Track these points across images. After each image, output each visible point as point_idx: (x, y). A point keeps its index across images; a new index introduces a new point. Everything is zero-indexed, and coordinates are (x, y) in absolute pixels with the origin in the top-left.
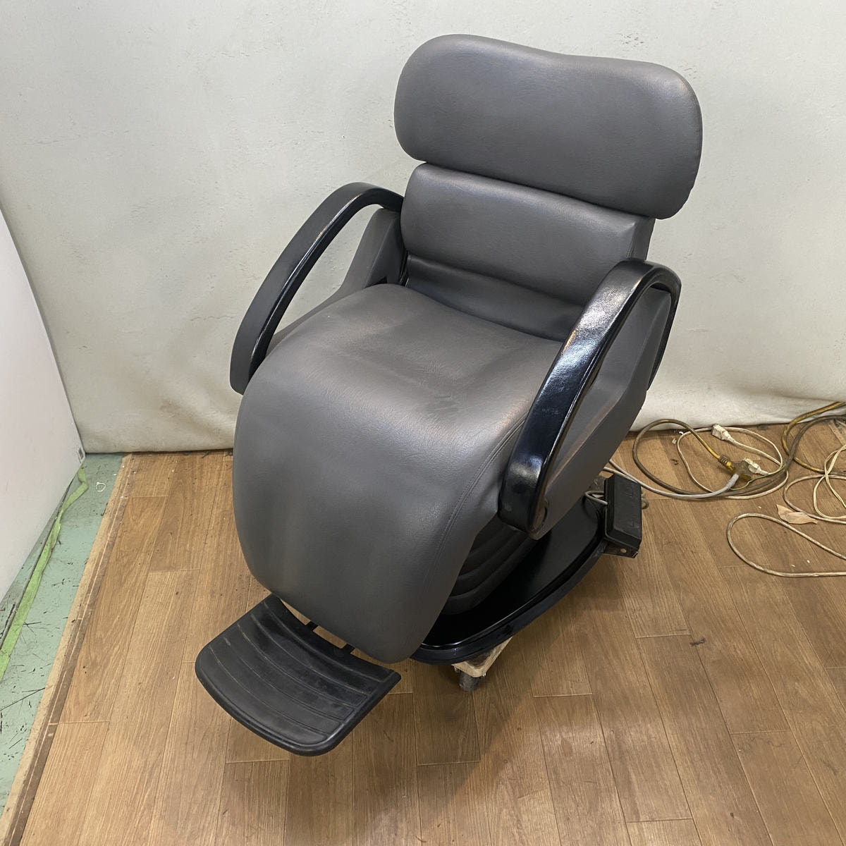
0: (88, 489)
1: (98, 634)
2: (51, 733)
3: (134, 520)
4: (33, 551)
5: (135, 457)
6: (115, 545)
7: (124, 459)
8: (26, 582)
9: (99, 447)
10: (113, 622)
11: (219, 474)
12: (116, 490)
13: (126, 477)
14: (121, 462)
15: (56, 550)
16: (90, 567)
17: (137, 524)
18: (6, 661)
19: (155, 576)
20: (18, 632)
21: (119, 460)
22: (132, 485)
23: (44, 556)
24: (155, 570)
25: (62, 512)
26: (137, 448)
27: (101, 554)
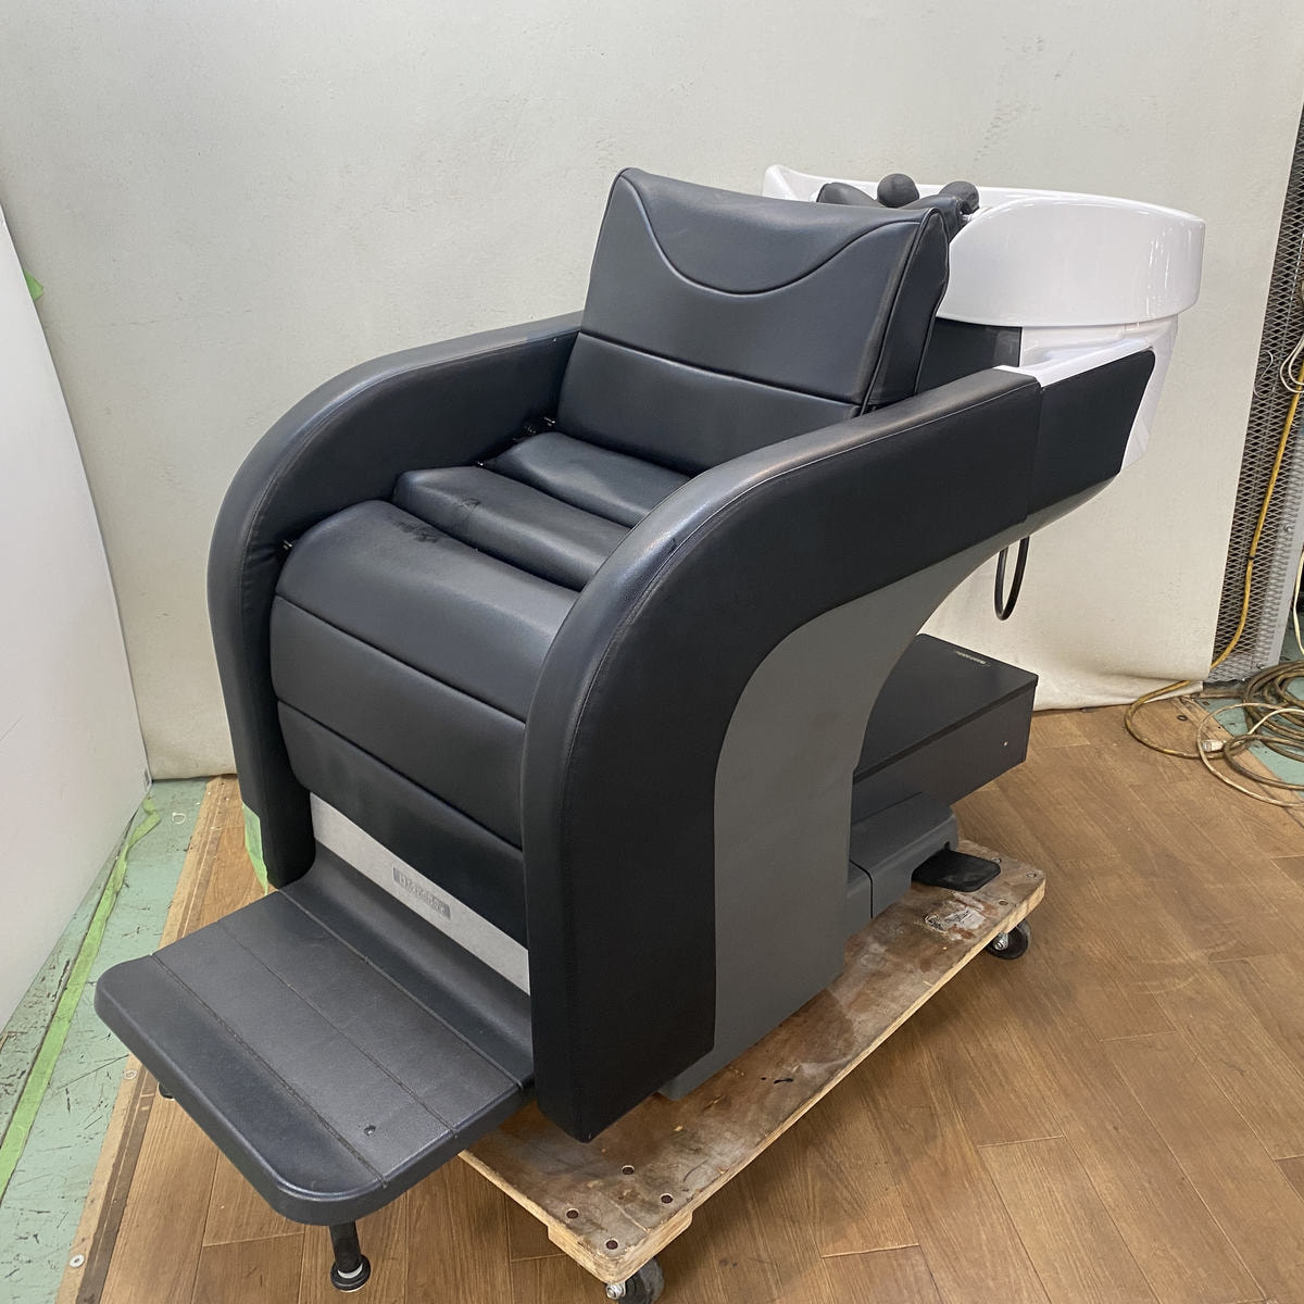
0: (160, 821)
2: (146, 1105)
3: (234, 853)
4: (89, 896)
5: (225, 781)
6: (211, 883)
8: (84, 934)
12: (202, 821)
13: (216, 805)
14: (205, 787)
15: (122, 894)
16: (176, 911)
17: (239, 857)
18: (67, 1026)
20: (80, 991)
21: (201, 786)
22: (225, 812)
23: (106, 904)
25: (125, 849)
26: (229, 768)
27: (190, 895)
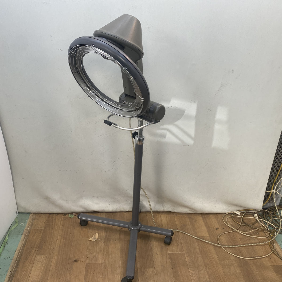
0: (18, 225)
1: (18, 277)
5: (34, 215)
6: (26, 245)
7: (30, 215)
9: (22, 211)
10: (23, 273)
11: (61, 222)
12: (27, 226)
13: (31, 222)
14: (29, 216)
15: (6, 246)
16: (17, 253)
17: (33, 238)
19: (38, 257)
21: (29, 215)
22: (32, 224)
23: (2, 248)
24: (38, 255)
25: (9, 233)
26: (35, 212)
27: (21, 248)
